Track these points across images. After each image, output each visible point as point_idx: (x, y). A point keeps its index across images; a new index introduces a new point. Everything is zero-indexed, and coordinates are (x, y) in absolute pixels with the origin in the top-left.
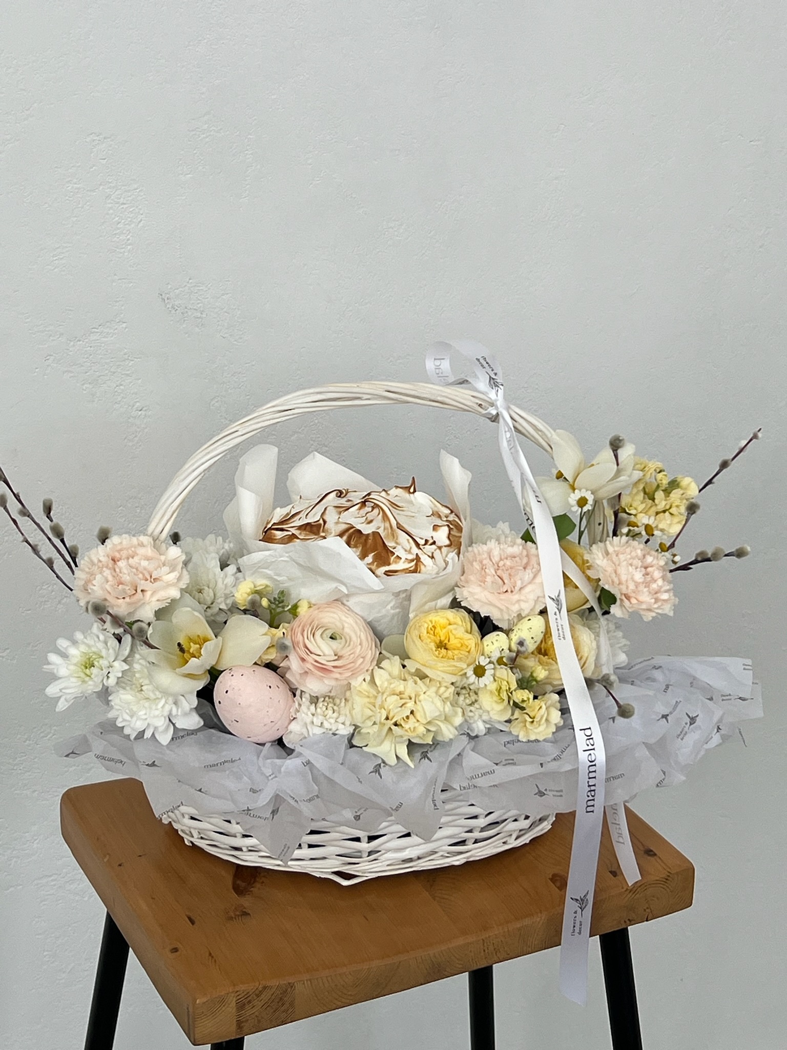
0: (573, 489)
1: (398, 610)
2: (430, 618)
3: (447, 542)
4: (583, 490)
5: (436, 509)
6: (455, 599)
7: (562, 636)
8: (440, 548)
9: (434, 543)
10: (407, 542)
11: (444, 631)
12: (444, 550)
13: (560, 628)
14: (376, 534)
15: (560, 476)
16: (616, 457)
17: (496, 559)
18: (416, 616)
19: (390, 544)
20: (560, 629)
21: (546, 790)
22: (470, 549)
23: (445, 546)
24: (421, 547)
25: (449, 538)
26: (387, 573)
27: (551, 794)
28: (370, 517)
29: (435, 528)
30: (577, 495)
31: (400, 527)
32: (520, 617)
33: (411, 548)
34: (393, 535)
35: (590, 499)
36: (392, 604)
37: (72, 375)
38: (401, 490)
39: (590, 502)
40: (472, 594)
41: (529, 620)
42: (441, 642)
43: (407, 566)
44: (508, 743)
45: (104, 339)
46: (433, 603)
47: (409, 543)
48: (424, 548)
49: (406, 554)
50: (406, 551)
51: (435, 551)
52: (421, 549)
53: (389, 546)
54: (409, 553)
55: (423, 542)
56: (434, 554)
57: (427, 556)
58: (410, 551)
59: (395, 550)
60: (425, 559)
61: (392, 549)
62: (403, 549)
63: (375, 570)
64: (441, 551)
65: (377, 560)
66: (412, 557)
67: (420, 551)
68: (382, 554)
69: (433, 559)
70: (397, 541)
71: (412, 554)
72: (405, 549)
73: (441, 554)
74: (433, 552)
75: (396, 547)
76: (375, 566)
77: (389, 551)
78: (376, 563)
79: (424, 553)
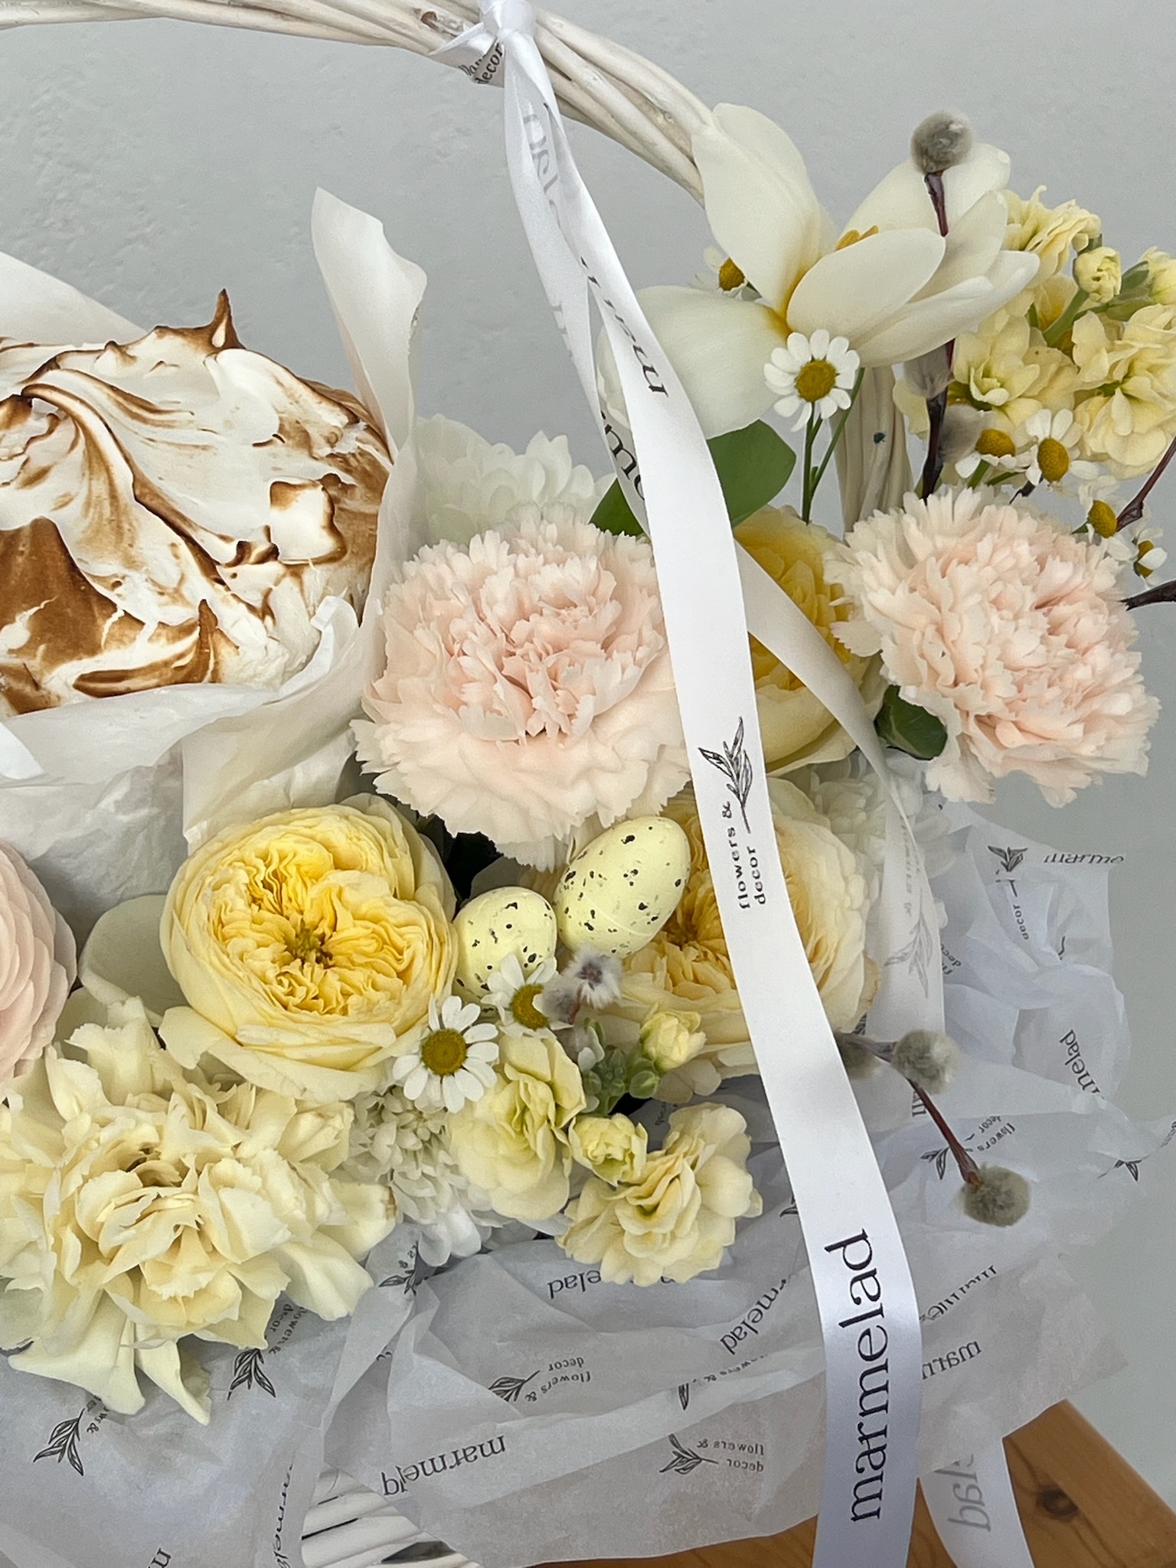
0: (783, 327)
1: (144, 812)
2: (262, 845)
3: (326, 544)
4: (820, 335)
5: (295, 412)
6: (353, 765)
7: (752, 892)
8: (295, 570)
9: (272, 554)
10: (168, 551)
11: (314, 891)
12: (315, 577)
13: (745, 862)
14: (45, 532)
15: (732, 278)
16: (938, 198)
17: (500, 611)
18: (211, 835)
19: (97, 566)
20: (747, 870)
21: (704, 1444)
22: (410, 568)
23: (318, 562)
24: (224, 572)
25: (331, 528)
26: (89, 685)
27: (721, 1455)
28: (39, 456)
29: (280, 492)
30: (797, 353)
31: (147, 497)
32: (594, 827)
33: (182, 579)
34: (118, 530)
35: (847, 369)
36: (118, 794)
38: (178, 340)
39: (846, 379)
40: (412, 749)
41: (631, 838)
42: (305, 931)
43: (164, 650)
44: (565, 1284)
46: (278, 780)
47: (176, 556)
48: (234, 576)
49: (160, 605)
50: (162, 594)
51: (276, 584)
52: (222, 582)
53: (94, 577)
54: (174, 600)
55: (230, 551)
56: (271, 597)
57: (243, 607)
58: (177, 590)
59: (119, 590)
60: (235, 620)
61: (106, 588)
62: (150, 585)
63: (42, 675)
64: (301, 584)
65: (49, 635)
66: (183, 614)
67: (217, 590)
68: (69, 610)
69: (268, 618)
70: (133, 552)
71: (188, 604)
72: (160, 586)
73: (299, 595)
74: (270, 590)
75: (123, 578)
76: (38, 659)
77: (94, 599)
78: (42, 648)
79: (234, 596)
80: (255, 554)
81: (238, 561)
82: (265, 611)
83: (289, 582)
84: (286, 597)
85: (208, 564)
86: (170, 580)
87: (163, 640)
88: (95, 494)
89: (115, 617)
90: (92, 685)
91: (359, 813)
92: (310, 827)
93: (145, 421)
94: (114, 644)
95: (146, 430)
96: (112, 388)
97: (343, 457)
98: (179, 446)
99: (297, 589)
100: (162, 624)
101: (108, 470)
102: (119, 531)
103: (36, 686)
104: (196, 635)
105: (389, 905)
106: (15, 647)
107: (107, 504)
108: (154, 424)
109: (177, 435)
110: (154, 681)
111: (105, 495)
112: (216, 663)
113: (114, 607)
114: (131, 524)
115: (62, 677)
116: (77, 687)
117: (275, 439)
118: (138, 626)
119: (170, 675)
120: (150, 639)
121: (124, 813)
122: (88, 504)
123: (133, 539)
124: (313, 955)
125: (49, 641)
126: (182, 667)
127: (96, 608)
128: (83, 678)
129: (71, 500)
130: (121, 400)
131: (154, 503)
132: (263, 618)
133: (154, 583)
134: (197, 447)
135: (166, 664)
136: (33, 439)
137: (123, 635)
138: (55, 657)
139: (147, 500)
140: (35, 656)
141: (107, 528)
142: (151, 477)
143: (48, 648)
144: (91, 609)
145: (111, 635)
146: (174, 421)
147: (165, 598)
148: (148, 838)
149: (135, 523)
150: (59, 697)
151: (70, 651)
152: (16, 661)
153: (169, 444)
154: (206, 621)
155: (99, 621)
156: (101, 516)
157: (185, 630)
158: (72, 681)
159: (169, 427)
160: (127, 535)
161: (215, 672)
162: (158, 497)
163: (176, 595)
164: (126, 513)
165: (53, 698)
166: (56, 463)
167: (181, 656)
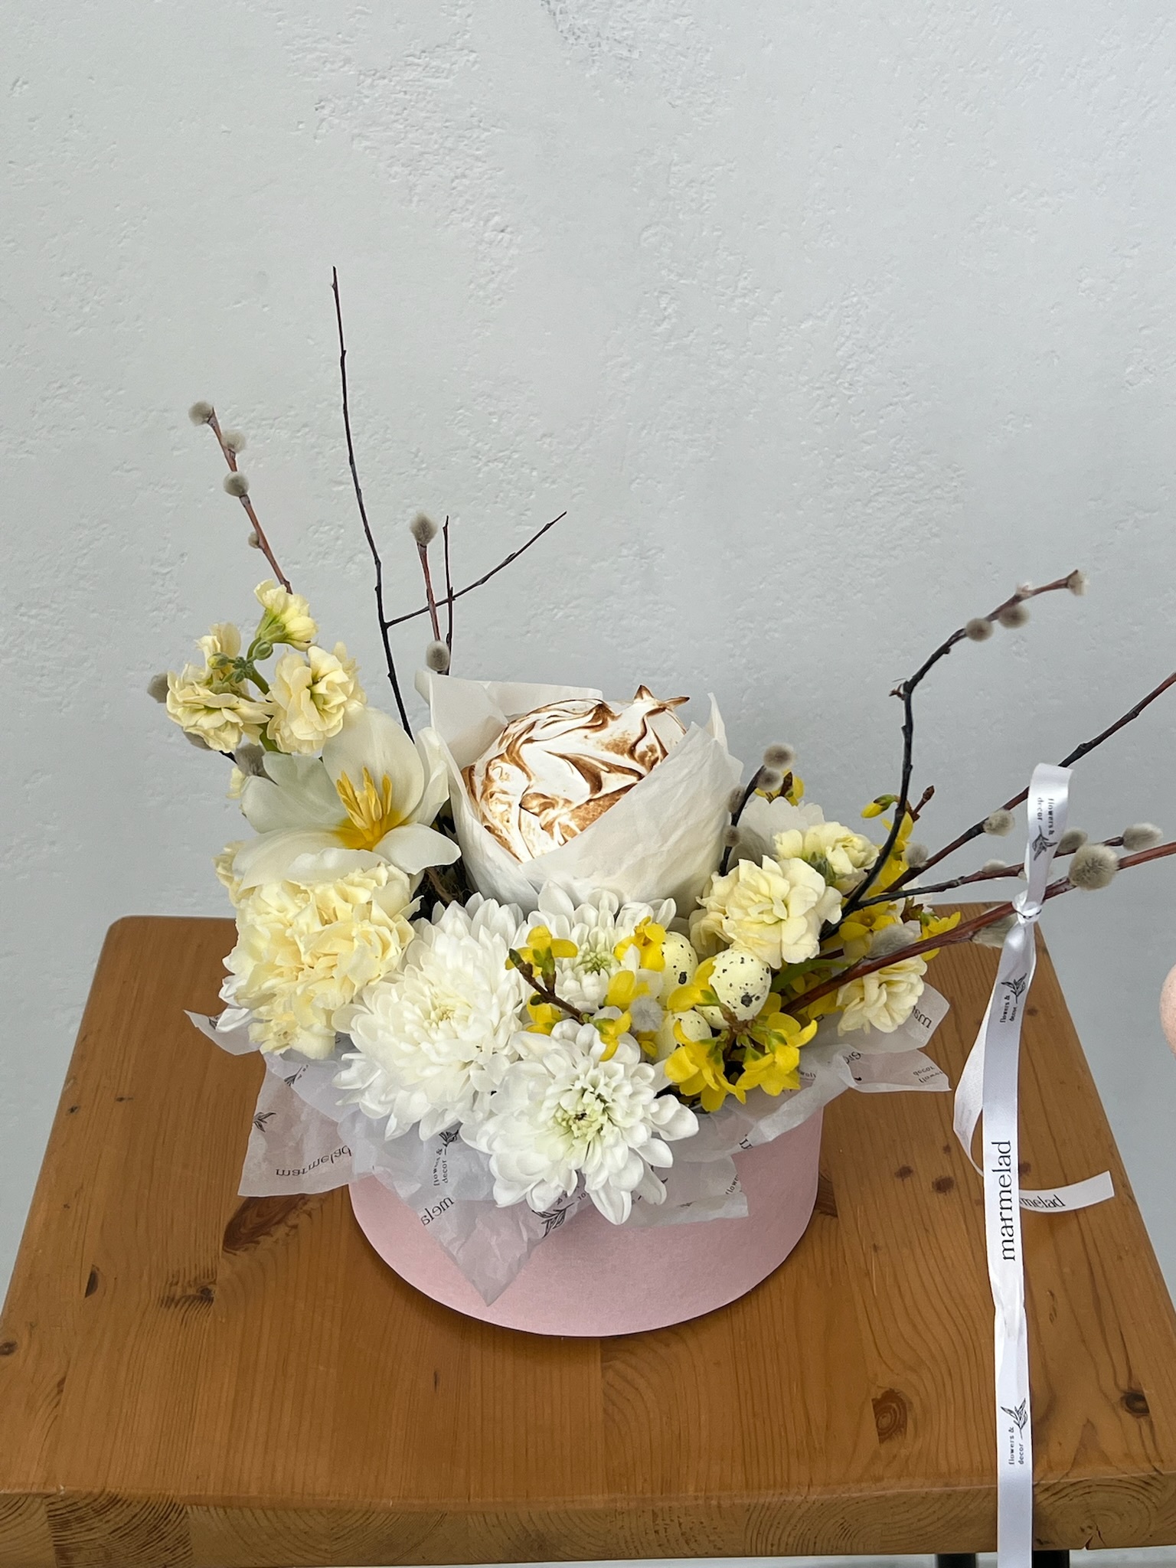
37: (368, 143)
45: (429, 80)
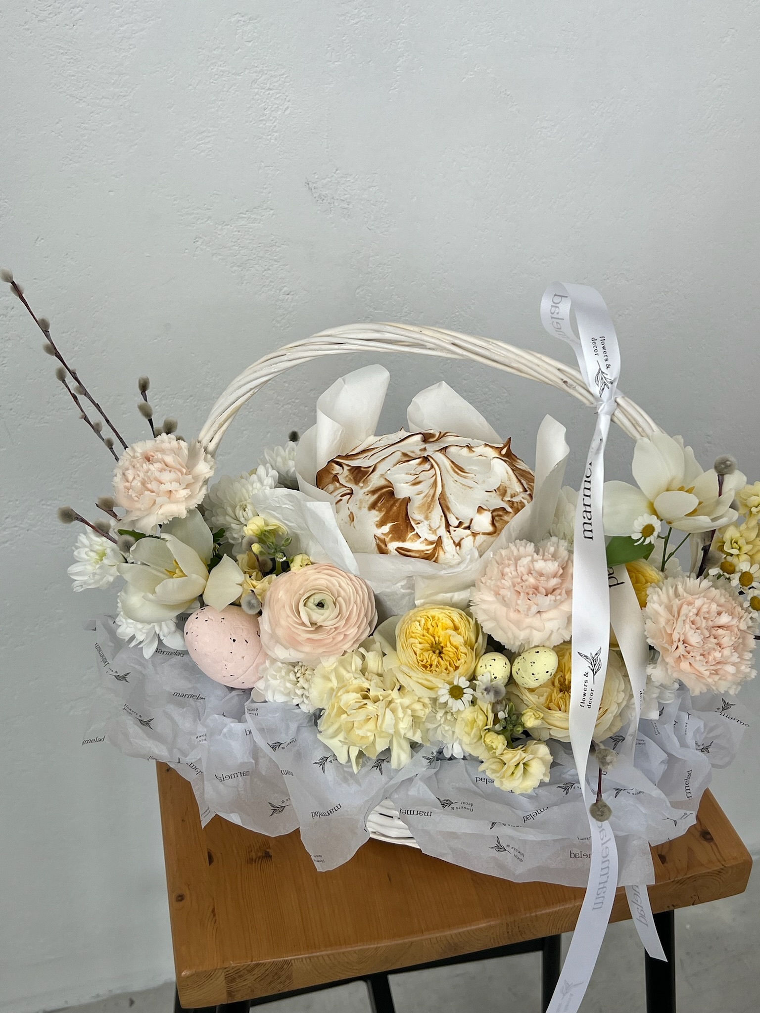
2: (433, 614)
3: (488, 529)
8: (474, 534)
9: (468, 528)
10: (438, 519)
12: (480, 538)
14: (405, 501)
23: (484, 534)
24: (451, 529)
25: (493, 524)
28: (421, 477)
29: (480, 510)
31: (441, 499)
33: (438, 528)
36: (402, 583)
41: (538, 652)
42: (438, 643)
43: (424, 547)
45: (251, 225)
47: (441, 520)
48: (455, 531)
49: (428, 533)
50: (430, 530)
51: (466, 537)
52: (449, 532)
53: (412, 518)
54: (433, 533)
55: (457, 523)
56: (463, 541)
57: (452, 541)
58: (435, 530)
59: (418, 525)
60: (448, 544)
61: (415, 524)
62: (428, 526)
63: (388, 543)
64: (475, 539)
65: (394, 532)
66: (434, 538)
67: (447, 534)
68: (402, 527)
69: (458, 547)
70: (429, 515)
71: (437, 535)
72: (431, 528)
73: (472, 543)
74: (463, 538)
75: (421, 522)
76: (388, 539)
77: (409, 526)
78: (391, 535)
79: (451, 537)
80: (463, 526)
81: (457, 527)
82: (458, 545)
83: (471, 538)
84: (468, 542)
85: (448, 525)
86: (434, 526)
87: (424, 544)
88: (429, 493)
89: (413, 533)
90: (400, 551)
91: (465, 614)
92: (450, 613)
93: (458, 474)
94: (410, 541)
95: (456, 476)
96: (452, 462)
97: (513, 503)
98: (463, 485)
99: (472, 540)
100: (426, 539)
101: (436, 487)
102: (429, 507)
103: (386, 546)
104: (434, 545)
105: (461, 646)
106: (384, 533)
107: (431, 497)
108: (461, 476)
109: (464, 481)
110: (417, 555)
111: (432, 495)
112: (438, 556)
113: (414, 530)
114: (433, 506)
115: (393, 546)
116: (396, 550)
117: (495, 492)
118: (418, 537)
119: (423, 555)
120: (421, 543)
121: (403, 589)
122: (425, 496)
123: (432, 511)
124: (437, 652)
125: (393, 534)
126: (427, 554)
127: (409, 529)
128: (398, 548)
129: (421, 493)
130: (453, 466)
131: (442, 502)
132: (456, 546)
133: (430, 526)
134: (468, 487)
135: (423, 551)
136: (423, 471)
137: (413, 539)
138: (393, 539)
139: (441, 501)
140: (388, 537)
141: (426, 505)
142: (448, 493)
143: (391, 537)
144: (408, 529)
145: (410, 538)
146: (467, 476)
147: (431, 532)
148: (409, 599)
149: (435, 506)
150: (390, 551)
151: (398, 539)
152: (383, 537)
153: (461, 483)
154: (439, 542)
155: (409, 533)
156: (427, 500)
157: (431, 543)
158: (395, 548)
159: (465, 478)
160: (431, 509)
161: (437, 558)
162: (445, 500)
163: (435, 532)
164: (434, 502)
165: (389, 551)
166: (425, 480)
167: (427, 550)
